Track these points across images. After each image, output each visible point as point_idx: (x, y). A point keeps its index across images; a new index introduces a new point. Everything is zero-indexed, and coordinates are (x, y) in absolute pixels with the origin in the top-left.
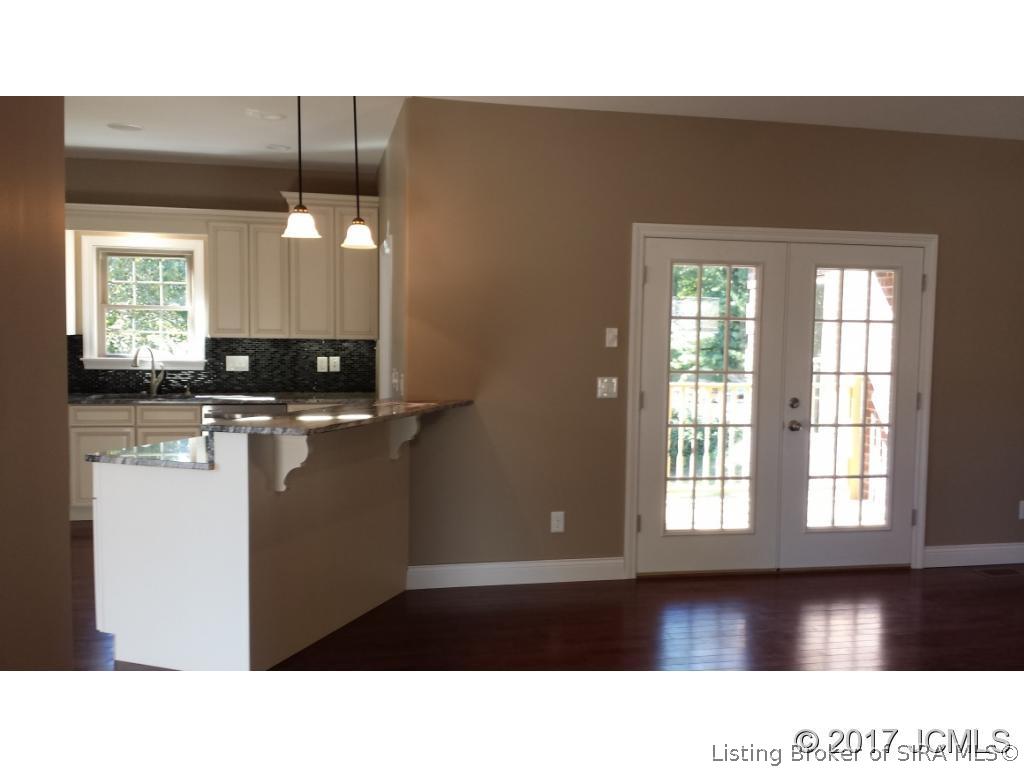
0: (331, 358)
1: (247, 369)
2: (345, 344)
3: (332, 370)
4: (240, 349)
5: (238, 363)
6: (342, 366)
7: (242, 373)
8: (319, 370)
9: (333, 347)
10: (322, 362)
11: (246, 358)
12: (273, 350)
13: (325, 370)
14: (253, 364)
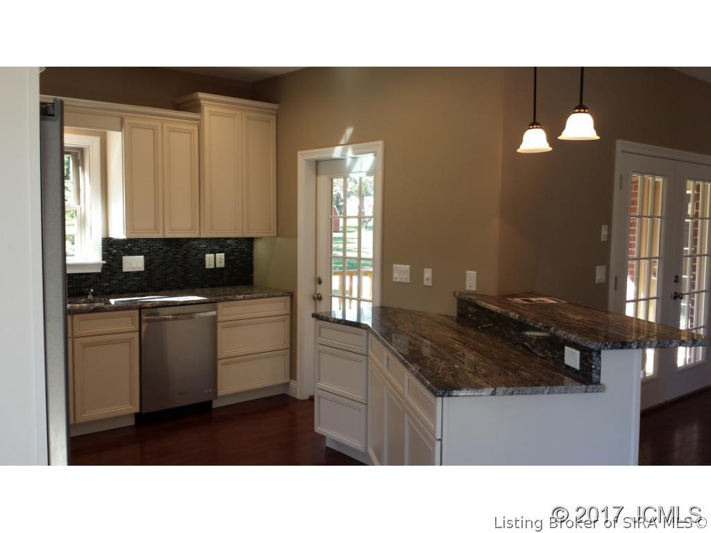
0: (217, 255)
1: (142, 269)
2: (229, 242)
3: (217, 266)
4: (136, 249)
5: (134, 263)
6: (226, 262)
7: (138, 273)
8: (207, 267)
9: (217, 244)
10: (210, 259)
11: (142, 257)
12: (166, 249)
13: (213, 266)
14: (148, 264)
